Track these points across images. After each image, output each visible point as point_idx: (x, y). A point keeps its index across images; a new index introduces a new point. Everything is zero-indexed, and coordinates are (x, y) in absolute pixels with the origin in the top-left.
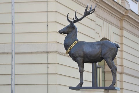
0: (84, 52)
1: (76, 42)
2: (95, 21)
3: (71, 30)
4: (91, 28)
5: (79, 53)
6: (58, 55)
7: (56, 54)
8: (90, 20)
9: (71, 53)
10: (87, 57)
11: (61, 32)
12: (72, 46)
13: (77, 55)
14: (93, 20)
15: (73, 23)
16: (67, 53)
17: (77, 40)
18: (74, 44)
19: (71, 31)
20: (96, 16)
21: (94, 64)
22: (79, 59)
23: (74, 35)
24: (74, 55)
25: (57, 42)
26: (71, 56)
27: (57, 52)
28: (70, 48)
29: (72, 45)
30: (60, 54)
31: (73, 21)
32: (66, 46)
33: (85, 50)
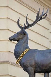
0: (35, 60)
1: (27, 50)
2: (49, 30)
3: (22, 36)
4: (44, 37)
5: (31, 62)
6: (9, 65)
7: (8, 64)
8: (44, 29)
9: (22, 62)
10: (39, 67)
11: (11, 39)
12: (22, 55)
13: (28, 65)
14: (46, 28)
15: (24, 29)
16: (17, 62)
17: (28, 48)
18: (25, 52)
19: (22, 38)
20: (50, 24)
21: (47, 74)
22: (30, 68)
23: (25, 42)
24: (25, 65)
25: (8, 51)
26: (22, 65)
27: (8, 62)
28: (21, 56)
29: (23, 53)
30: (12, 65)
31: (24, 27)
32: (17, 55)
33: (36, 59)
